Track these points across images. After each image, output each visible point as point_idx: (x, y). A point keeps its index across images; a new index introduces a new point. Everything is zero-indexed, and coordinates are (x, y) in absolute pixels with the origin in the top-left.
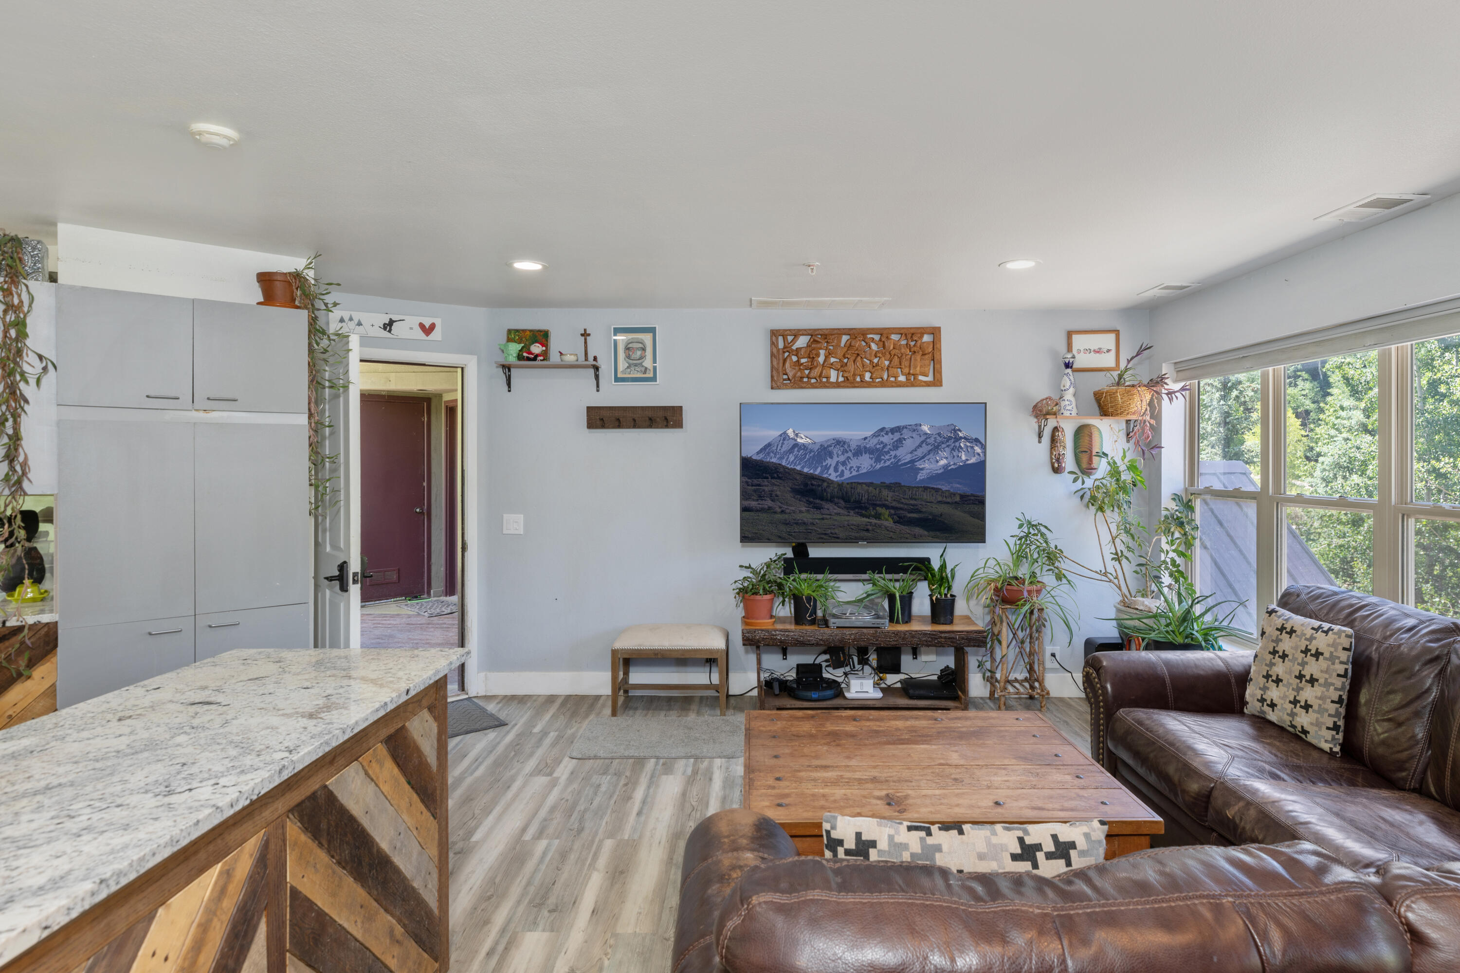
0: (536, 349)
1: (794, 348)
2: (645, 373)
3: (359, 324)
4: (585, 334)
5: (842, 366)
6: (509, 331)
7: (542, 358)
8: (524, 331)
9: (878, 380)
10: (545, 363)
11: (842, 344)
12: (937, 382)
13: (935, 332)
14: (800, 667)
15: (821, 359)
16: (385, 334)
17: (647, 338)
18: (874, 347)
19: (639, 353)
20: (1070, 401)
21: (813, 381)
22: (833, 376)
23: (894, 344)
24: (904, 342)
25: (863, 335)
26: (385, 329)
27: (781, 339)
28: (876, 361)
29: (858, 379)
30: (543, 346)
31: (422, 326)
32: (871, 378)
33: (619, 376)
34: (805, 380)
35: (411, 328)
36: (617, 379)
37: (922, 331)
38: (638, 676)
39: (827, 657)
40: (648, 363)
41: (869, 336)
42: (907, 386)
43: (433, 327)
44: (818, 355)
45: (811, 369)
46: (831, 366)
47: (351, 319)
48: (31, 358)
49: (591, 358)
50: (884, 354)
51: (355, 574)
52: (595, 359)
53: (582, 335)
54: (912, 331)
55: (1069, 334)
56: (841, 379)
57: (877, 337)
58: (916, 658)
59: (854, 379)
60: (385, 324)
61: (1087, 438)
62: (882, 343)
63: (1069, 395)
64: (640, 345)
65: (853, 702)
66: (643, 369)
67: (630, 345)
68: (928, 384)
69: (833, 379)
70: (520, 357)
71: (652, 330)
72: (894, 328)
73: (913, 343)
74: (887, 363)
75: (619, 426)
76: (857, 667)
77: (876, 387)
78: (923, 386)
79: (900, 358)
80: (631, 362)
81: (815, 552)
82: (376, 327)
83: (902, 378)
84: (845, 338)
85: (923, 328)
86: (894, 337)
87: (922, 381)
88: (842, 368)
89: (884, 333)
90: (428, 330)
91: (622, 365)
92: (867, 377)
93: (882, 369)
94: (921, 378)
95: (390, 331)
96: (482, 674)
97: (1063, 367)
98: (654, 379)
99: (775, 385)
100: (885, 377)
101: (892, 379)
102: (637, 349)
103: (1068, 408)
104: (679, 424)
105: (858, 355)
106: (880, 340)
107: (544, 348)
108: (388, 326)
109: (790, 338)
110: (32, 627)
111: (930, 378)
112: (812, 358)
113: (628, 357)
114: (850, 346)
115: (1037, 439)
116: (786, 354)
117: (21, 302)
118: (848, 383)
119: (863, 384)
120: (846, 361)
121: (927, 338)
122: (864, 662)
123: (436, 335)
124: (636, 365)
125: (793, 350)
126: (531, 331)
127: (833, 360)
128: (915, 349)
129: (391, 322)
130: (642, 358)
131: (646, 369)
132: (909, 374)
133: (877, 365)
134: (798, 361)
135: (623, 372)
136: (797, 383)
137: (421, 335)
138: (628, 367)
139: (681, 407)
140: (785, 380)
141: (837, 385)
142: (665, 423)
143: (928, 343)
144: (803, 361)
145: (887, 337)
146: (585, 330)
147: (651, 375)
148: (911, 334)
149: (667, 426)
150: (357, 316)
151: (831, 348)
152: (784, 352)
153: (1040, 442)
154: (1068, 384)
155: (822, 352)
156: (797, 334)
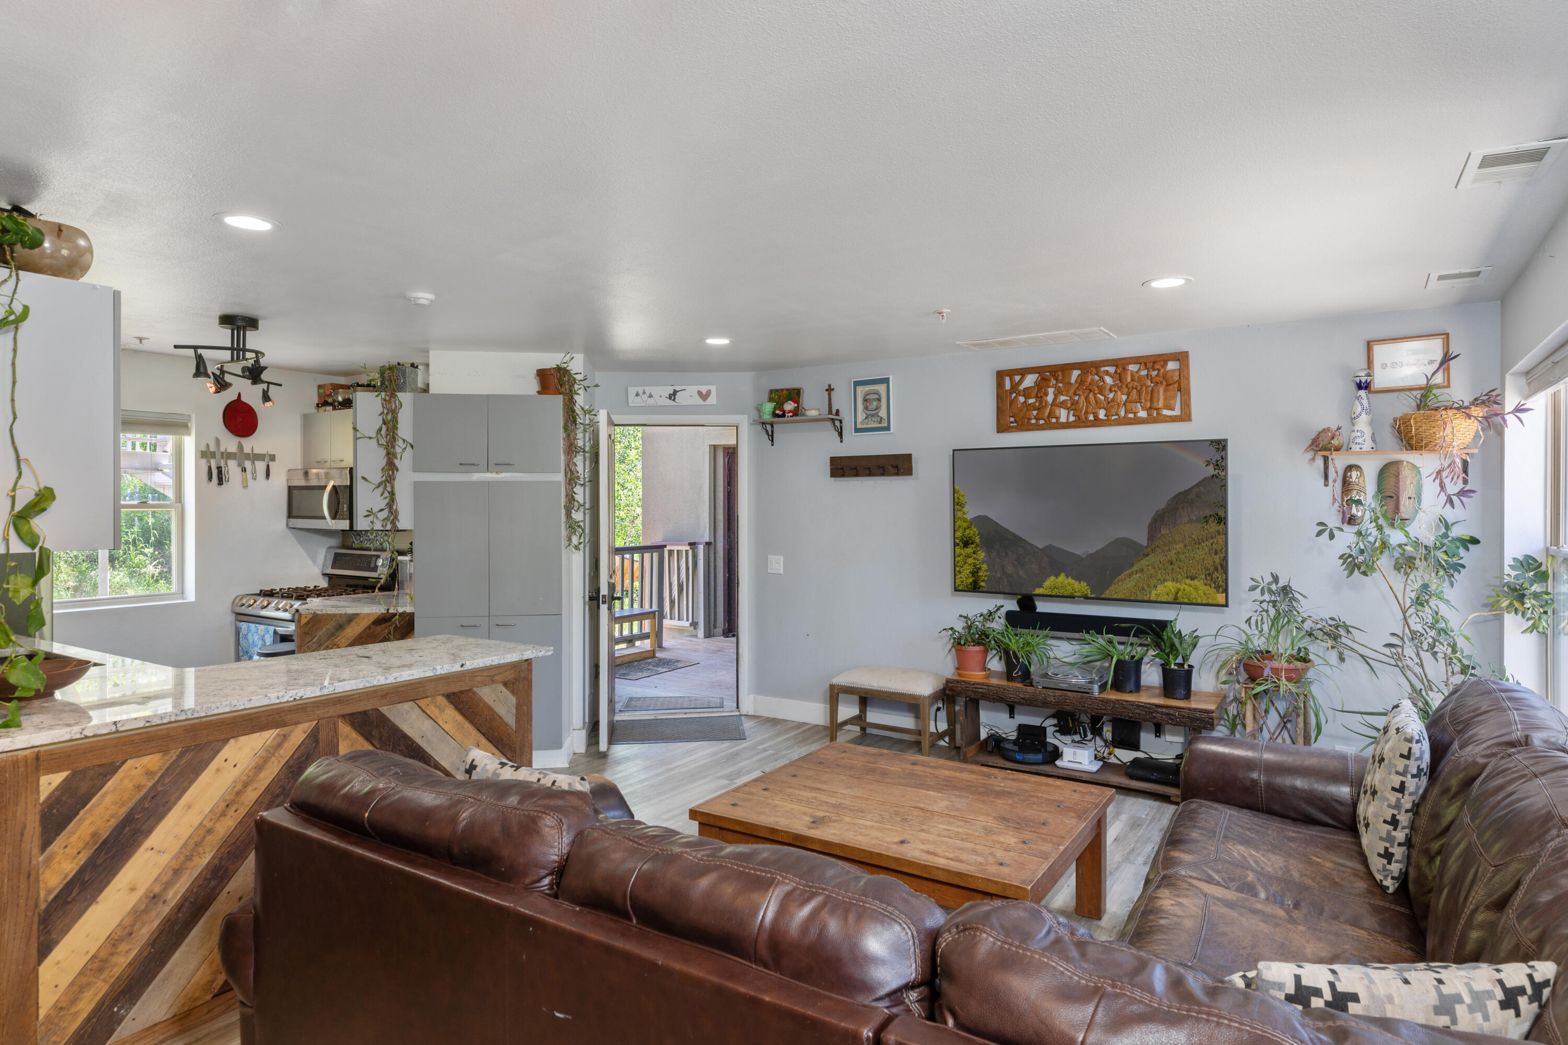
0: (789, 406)
1: (1021, 388)
2: (880, 423)
3: (651, 396)
4: (830, 390)
5: (1072, 404)
6: (771, 391)
7: (791, 414)
8: (782, 390)
9: (1113, 418)
10: (795, 418)
11: (1073, 381)
12: (1185, 416)
13: (1182, 357)
14: (1022, 728)
15: (1050, 398)
16: (671, 403)
17: (881, 388)
18: (1109, 380)
19: (875, 403)
20: (1362, 432)
21: (1042, 422)
22: (1063, 415)
23: (1132, 376)
24: (1144, 373)
25: (1096, 368)
26: (670, 398)
27: (1007, 380)
28: (1111, 396)
29: (1091, 418)
30: (795, 403)
31: (700, 393)
32: (1105, 416)
33: (859, 426)
34: (1033, 421)
35: (691, 396)
36: (857, 430)
37: (1164, 359)
38: (874, 716)
39: (1055, 721)
40: (883, 413)
41: (1103, 369)
42: (1148, 423)
43: (709, 393)
44: (1046, 394)
45: (1038, 409)
46: (1063, 405)
47: (644, 393)
48: (400, 443)
49: (834, 412)
50: (1120, 388)
51: (604, 596)
52: (838, 411)
53: (827, 390)
54: (1153, 359)
55: (1369, 346)
56: (1072, 419)
57: (1111, 370)
58: (1159, 736)
59: (1086, 418)
60: (670, 395)
61: (1393, 479)
62: (1119, 376)
63: (1363, 424)
64: (876, 396)
65: (1062, 771)
66: (879, 419)
67: (867, 397)
68: (1174, 419)
69: (1063, 419)
70: (775, 415)
71: (886, 381)
72: (1131, 358)
73: (1155, 373)
74: (1124, 397)
75: (857, 474)
76: (1090, 736)
77: (1110, 425)
78: (1167, 421)
79: (1139, 393)
80: (869, 412)
81: (1042, 607)
82: (663, 398)
83: (1143, 414)
84: (1076, 373)
85: (1166, 354)
86: (1133, 368)
87: (1165, 416)
88: (1073, 407)
89: (1120, 364)
90: (704, 396)
91: (861, 416)
92: (1102, 414)
93: (1119, 405)
94: (1166, 412)
95: (674, 400)
96: (752, 696)
97: (1354, 387)
98: (888, 428)
99: (1002, 428)
100: (1122, 413)
101: (1131, 416)
102: (874, 399)
103: (1359, 440)
104: (908, 472)
105: (1091, 390)
106: (1116, 372)
107: (796, 405)
108: (673, 396)
109: (1017, 378)
110: (401, 614)
111: (1177, 412)
112: (1040, 397)
113: (866, 408)
114: (1081, 381)
115: (1322, 481)
116: (1014, 395)
117: (396, 407)
118: (1080, 423)
119: (1097, 423)
120: (1077, 398)
121: (1172, 365)
122: (1097, 732)
123: (712, 400)
124: (872, 416)
125: (1020, 391)
126: (787, 390)
127: (1063, 398)
128: (1157, 380)
129: (675, 392)
130: (878, 408)
131: (881, 418)
132: (1151, 408)
133: (1113, 400)
134: (1025, 402)
135: (862, 423)
136: (1023, 425)
137: (699, 401)
138: (866, 418)
139: (909, 456)
140: (1012, 422)
141: (1067, 426)
142: (896, 471)
143: (1174, 371)
144: (1031, 401)
145: (1124, 369)
146: (830, 386)
147: (886, 425)
148: (1154, 362)
149: (897, 474)
150: (649, 390)
151: (1061, 385)
152: (1011, 393)
153: (1326, 485)
154: (1359, 409)
155: (1051, 391)
156: (1024, 372)
